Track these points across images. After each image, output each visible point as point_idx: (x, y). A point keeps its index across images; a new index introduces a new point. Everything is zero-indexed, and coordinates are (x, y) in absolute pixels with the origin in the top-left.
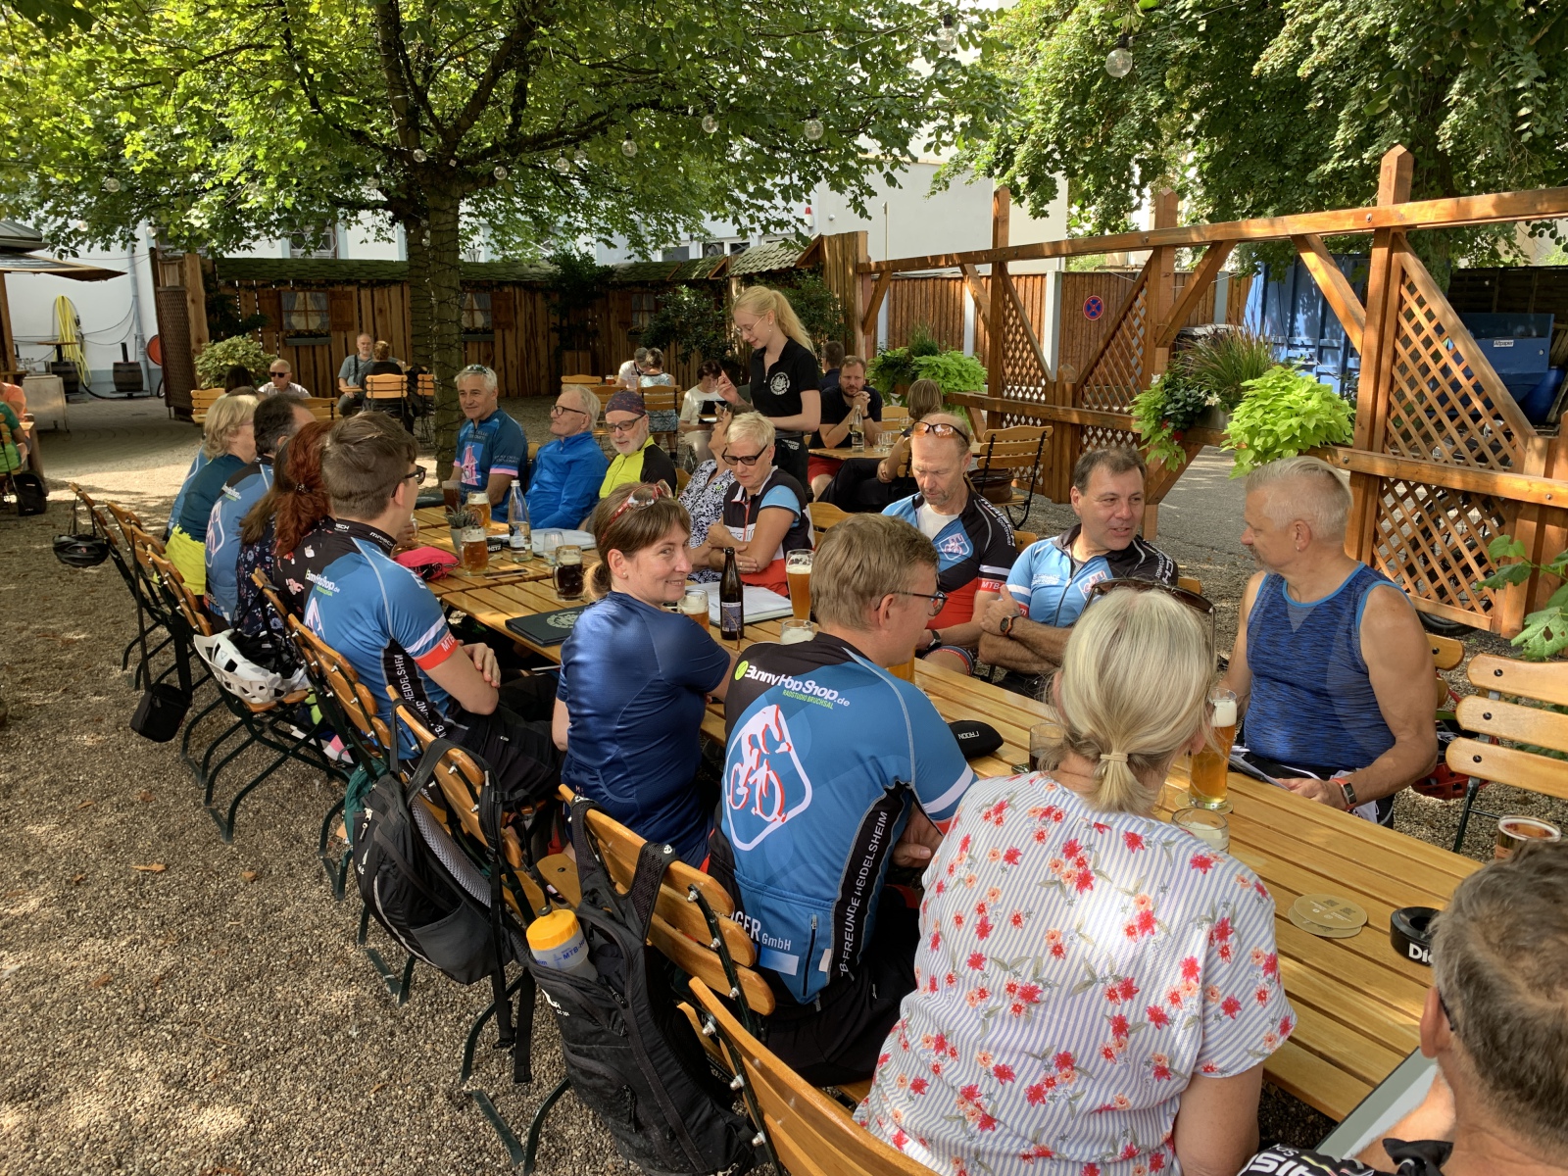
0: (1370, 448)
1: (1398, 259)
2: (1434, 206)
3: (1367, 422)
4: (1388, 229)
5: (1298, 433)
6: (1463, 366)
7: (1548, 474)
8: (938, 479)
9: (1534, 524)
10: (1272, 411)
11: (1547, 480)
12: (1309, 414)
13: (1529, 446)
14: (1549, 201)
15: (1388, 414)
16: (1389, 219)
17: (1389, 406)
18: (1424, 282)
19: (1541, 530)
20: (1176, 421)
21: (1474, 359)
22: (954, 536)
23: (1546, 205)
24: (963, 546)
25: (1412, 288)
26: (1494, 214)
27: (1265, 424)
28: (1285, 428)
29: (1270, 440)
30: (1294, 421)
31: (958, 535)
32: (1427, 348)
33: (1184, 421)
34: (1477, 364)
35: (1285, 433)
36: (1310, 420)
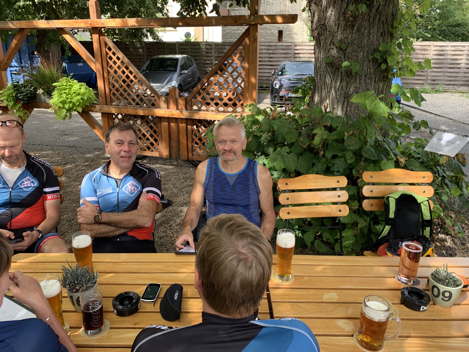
0: (107, 105)
1: (103, 39)
2: (114, 21)
3: (103, 95)
4: (97, 28)
5: (81, 101)
6: (133, 75)
7: (168, 108)
8: (13, 150)
9: (167, 123)
10: (69, 94)
11: (168, 110)
12: (84, 94)
13: (161, 100)
14: (154, 22)
15: (110, 92)
16: (98, 24)
17: (110, 90)
18: (114, 47)
19: (169, 125)
20: (24, 100)
21: (136, 73)
22: (26, 178)
23: (153, 23)
24: (32, 182)
25: (110, 49)
26: (136, 25)
27: (68, 99)
28: (76, 100)
29: (71, 105)
30: (79, 97)
31: (28, 177)
32: (119, 69)
33: (27, 100)
34: (138, 75)
35: (77, 102)
36: (84, 96)
